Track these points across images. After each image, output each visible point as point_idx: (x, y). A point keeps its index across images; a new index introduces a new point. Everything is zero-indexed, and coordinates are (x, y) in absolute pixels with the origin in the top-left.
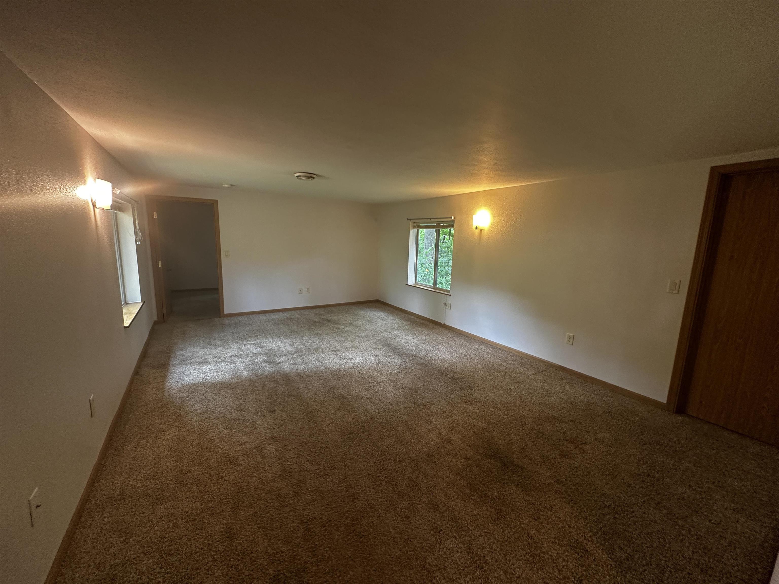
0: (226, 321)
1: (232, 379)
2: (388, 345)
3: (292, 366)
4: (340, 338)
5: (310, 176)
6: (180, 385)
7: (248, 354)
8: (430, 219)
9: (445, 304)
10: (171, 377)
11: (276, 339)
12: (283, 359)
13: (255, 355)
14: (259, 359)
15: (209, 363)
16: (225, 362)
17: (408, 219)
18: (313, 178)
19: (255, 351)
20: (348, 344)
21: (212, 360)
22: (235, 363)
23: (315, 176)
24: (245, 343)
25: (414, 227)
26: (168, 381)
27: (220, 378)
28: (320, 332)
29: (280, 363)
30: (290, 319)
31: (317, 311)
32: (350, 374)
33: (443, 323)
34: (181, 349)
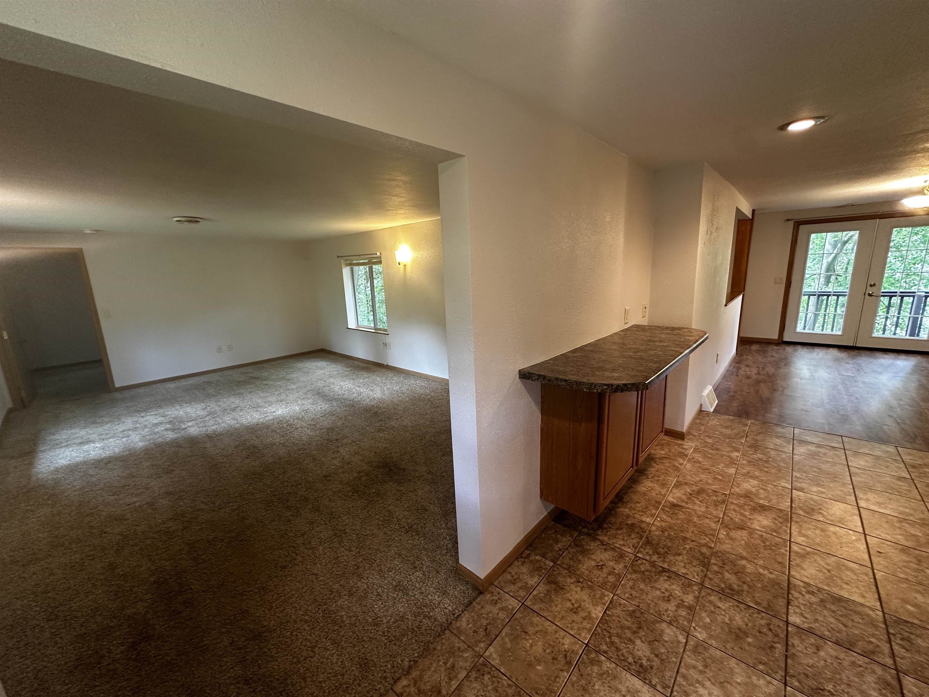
0: (118, 395)
1: (123, 452)
2: (319, 394)
3: (201, 429)
4: (265, 394)
5: (193, 220)
6: (52, 468)
7: (145, 426)
8: (360, 255)
9: (385, 344)
10: (39, 463)
11: (185, 405)
12: (190, 424)
13: (156, 425)
14: (161, 428)
15: (93, 442)
16: (115, 437)
17: (338, 257)
18: (198, 222)
19: (156, 421)
20: (273, 399)
21: (97, 438)
22: (128, 436)
23: (199, 220)
24: (142, 415)
25: (347, 265)
26: (35, 467)
27: (108, 453)
28: (243, 391)
29: (186, 428)
30: (208, 383)
31: (244, 370)
32: (268, 427)
33: (385, 364)
34: (53, 434)
